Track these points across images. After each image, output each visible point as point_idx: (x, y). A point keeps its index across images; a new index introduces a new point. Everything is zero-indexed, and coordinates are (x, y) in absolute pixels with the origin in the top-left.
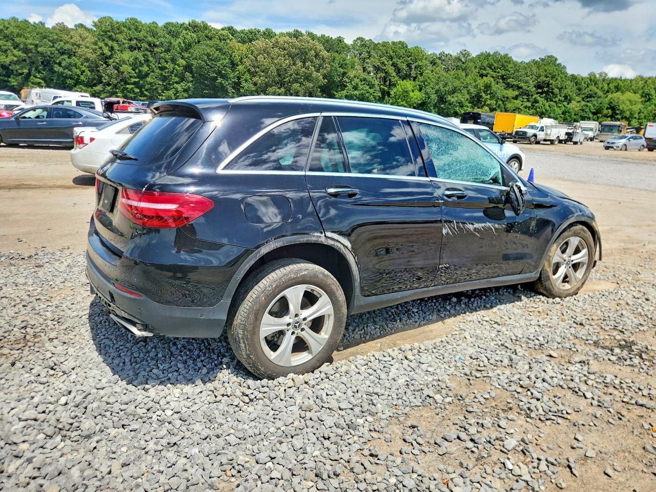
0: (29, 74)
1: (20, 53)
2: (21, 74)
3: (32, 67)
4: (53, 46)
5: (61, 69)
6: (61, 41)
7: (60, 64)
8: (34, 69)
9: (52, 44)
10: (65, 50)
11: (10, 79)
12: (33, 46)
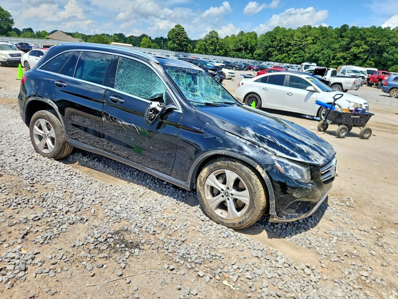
0: (367, 59)
1: (367, 47)
2: (362, 59)
3: (370, 55)
4: (388, 41)
5: (387, 55)
6: (395, 37)
7: (388, 52)
8: (371, 56)
9: (388, 40)
10: (395, 43)
11: (355, 62)
12: (375, 42)
